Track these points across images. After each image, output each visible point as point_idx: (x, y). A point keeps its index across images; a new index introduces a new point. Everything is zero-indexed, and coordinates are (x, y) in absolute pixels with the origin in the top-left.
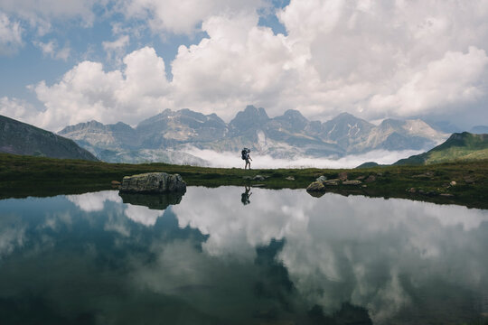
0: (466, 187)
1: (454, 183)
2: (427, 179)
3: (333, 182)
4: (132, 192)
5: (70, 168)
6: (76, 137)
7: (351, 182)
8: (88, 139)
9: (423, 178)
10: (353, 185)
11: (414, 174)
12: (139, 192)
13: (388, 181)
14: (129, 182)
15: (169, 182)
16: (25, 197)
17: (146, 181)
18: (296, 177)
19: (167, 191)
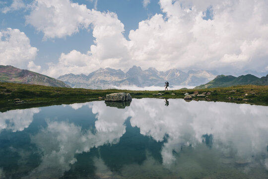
0: (253, 96)
1: (247, 94)
2: (233, 93)
3: (193, 95)
4: (111, 101)
5: (79, 92)
6: (64, 80)
7: (201, 95)
8: (69, 81)
9: (231, 93)
10: (202, 96)
11: (227, 91)
12: (114, 101)
13: (216, 94)
14: (109, 97)
16: (61, 104)
17: (116, 97)
18: (175, 94)
19: (126, 101)
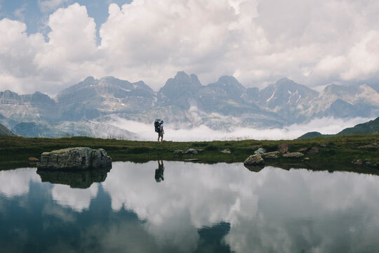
3: (273, 154)
4: (52, 169)
7: (292, 154)
9: (370, 149)
10: (294, 158)
11: (360, 144)
12: (60, 170)
13: (332, 153)
14: (48, 158)
15: (93, 158)
17: (66, 157)
18: (232, 150)
19: (91, 168)
